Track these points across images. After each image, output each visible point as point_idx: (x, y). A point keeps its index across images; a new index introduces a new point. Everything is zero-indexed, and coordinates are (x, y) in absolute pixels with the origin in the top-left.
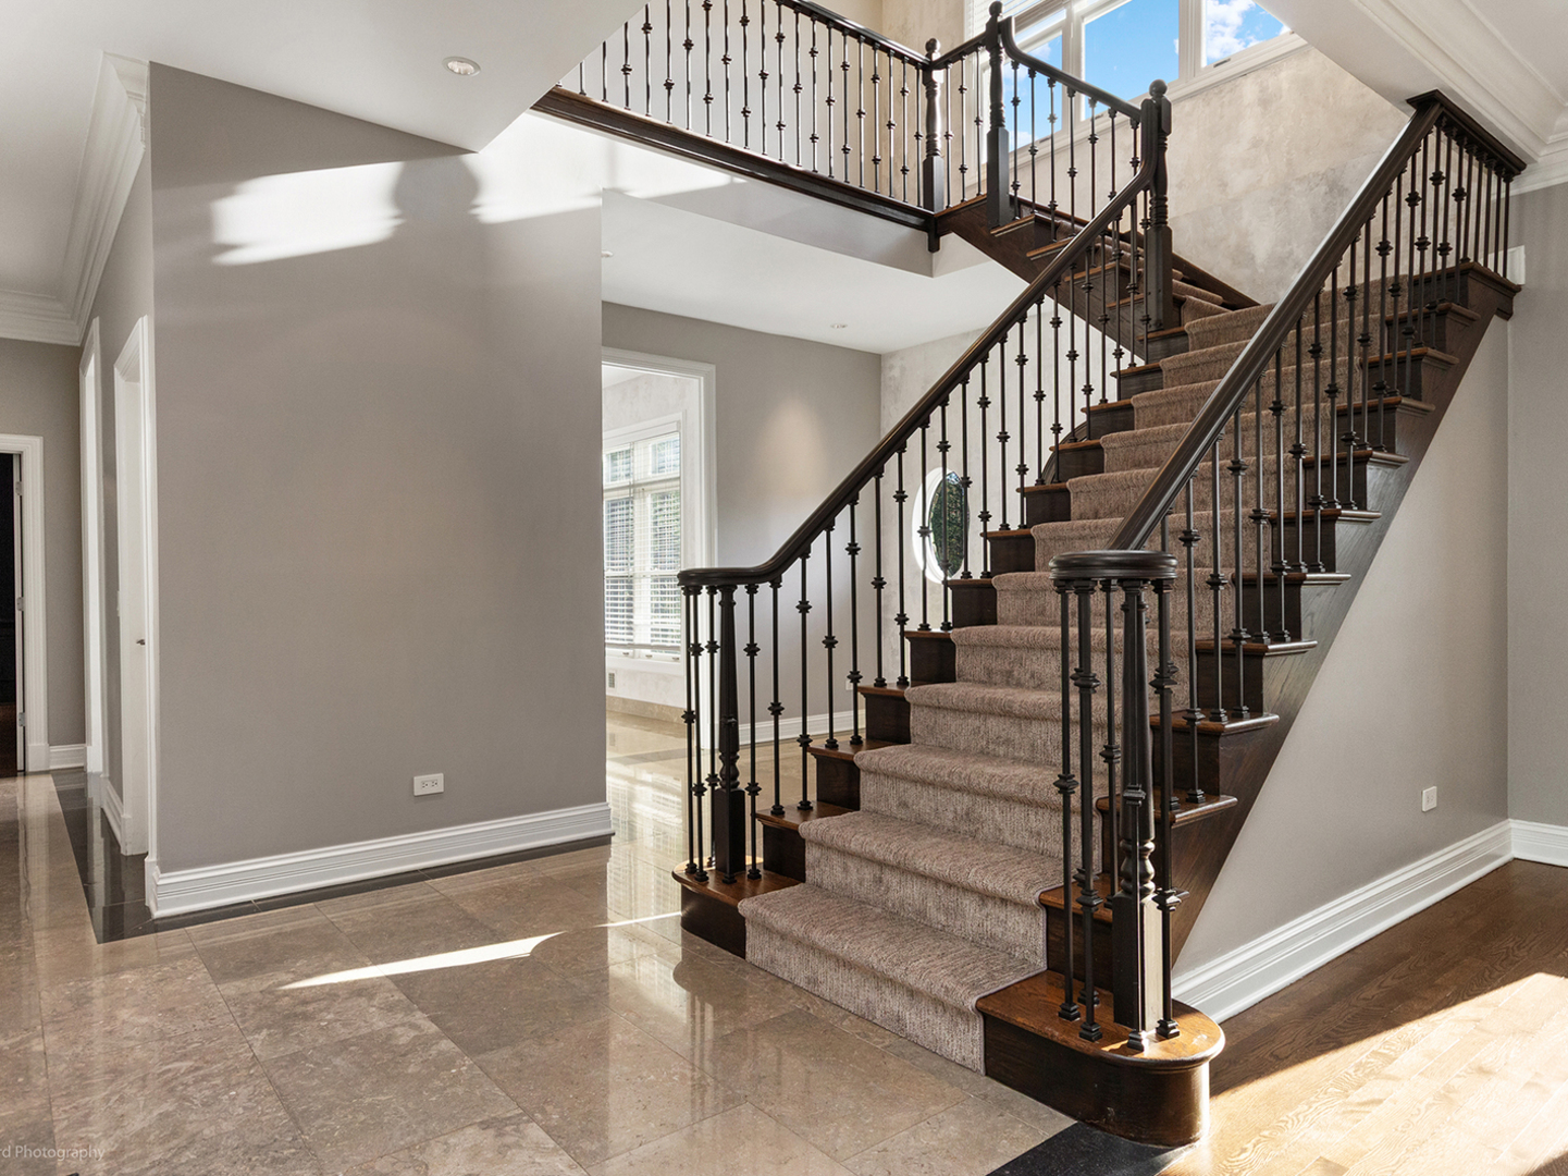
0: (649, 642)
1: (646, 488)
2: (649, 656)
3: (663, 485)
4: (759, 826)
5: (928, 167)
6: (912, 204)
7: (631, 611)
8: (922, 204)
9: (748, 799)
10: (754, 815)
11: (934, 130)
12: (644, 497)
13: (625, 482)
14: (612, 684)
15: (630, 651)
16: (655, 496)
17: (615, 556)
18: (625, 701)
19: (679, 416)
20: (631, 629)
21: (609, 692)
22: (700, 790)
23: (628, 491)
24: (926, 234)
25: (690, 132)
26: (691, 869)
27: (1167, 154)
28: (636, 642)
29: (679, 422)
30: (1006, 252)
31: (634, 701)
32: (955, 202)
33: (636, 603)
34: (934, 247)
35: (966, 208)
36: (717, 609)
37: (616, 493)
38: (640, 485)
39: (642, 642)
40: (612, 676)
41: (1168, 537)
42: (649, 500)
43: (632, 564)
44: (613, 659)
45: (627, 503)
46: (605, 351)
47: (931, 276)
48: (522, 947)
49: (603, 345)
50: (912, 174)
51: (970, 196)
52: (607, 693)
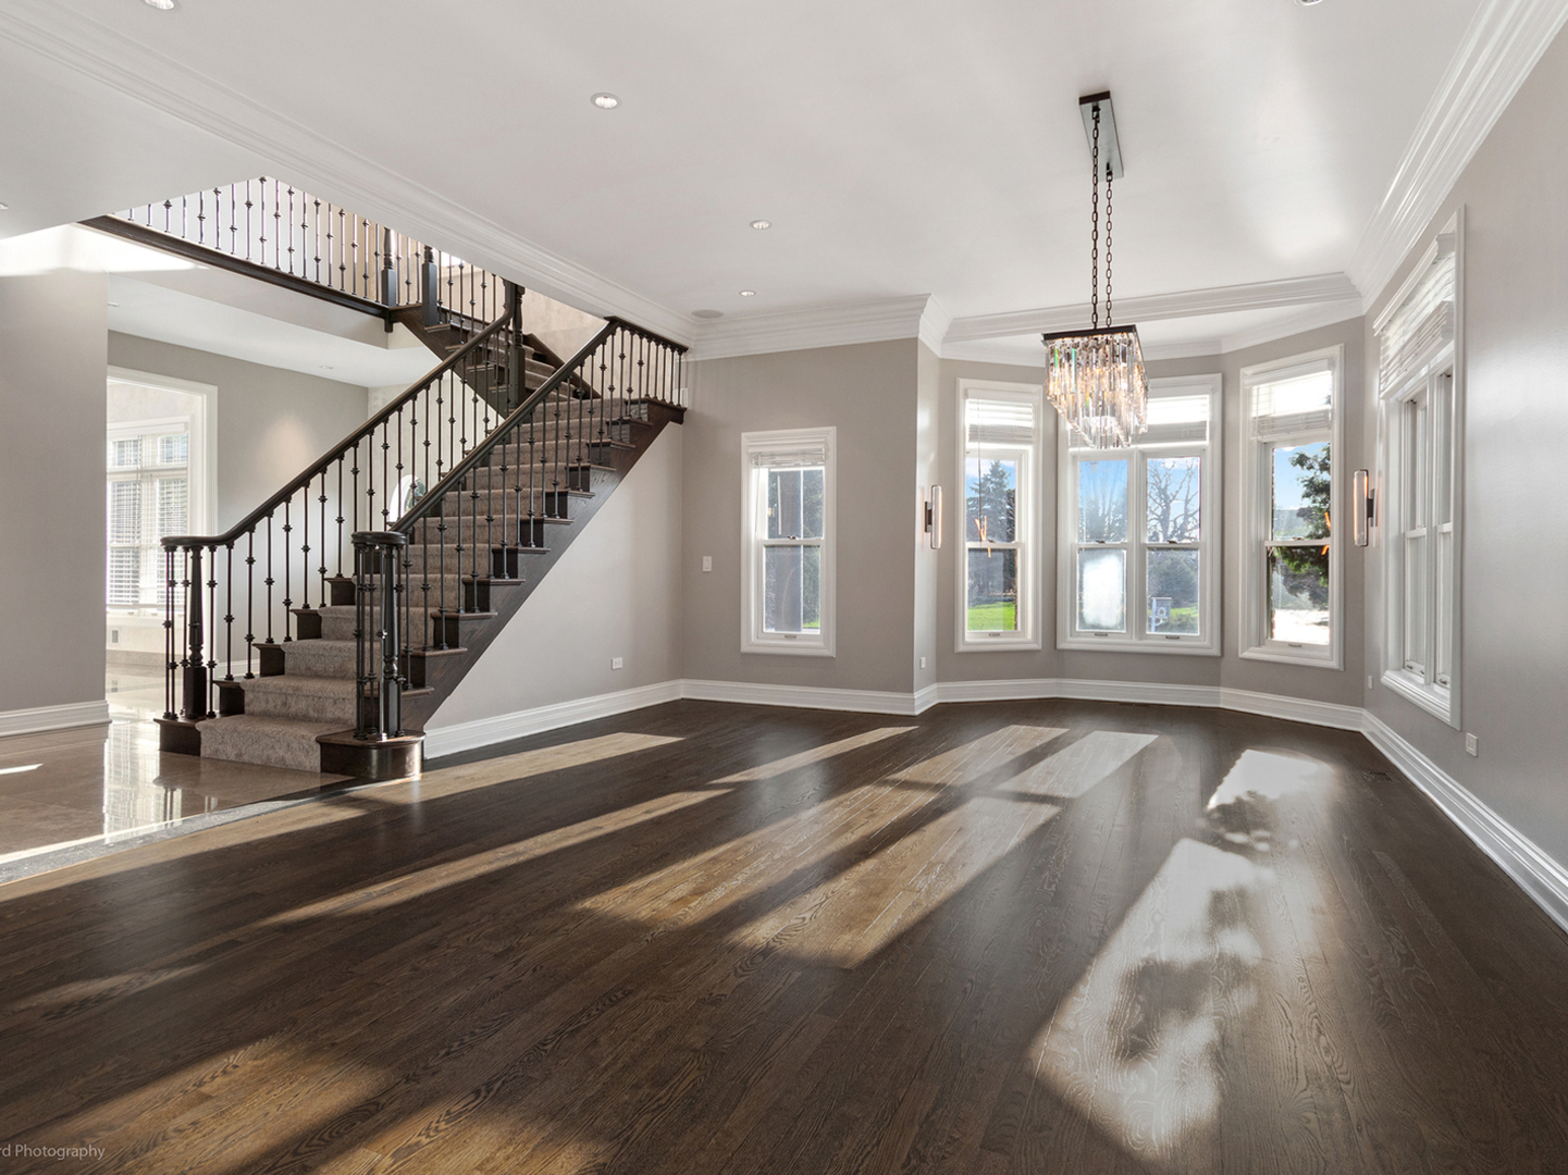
0: (155, 603)
1: (154, 474)
2: (155, 615)
3: (171, 473)
4: (216, 689)
5: (385, 274)
6: (373, 301)
7: (137, 577)
8: (380, 300)
9: (208, 670)
10: (212, 682)
11: (390, 251)
12: (152, 482)
13: (133, 467)
14: (115, 639)
15: (135, 611)
16: (162, 482)
17: (121, 529)
18: (128, 653)
19: (187, 418)
20: (137, 592)
21: (110, 646)
22: (174, 666)
23: (135, 475)
24: (382, 321)
25: (185, 240)
26: (167, 715)
27: (522, 305)
28: (141, 602)
29: (186, 423)
30: (435, 342)
31: (138, 653)
32: (403, 303)
33: (142, 570)
34: (389, 329)
35: (409, 309)
36: (190, 561)
37: (123, 476)
38: (147, 471)
39: (148, 602)
40: (115, 633)
41: (477, 529)
42: (157, 484)
43: (139, 537)
44: (114, 617)
45: (135, 485)
46: (111, 369)
47: (387, 348)
48: (34, 767)
49: (109, 364)
50: (372, 279)
51: (413, 302)
52: (108, 648)
